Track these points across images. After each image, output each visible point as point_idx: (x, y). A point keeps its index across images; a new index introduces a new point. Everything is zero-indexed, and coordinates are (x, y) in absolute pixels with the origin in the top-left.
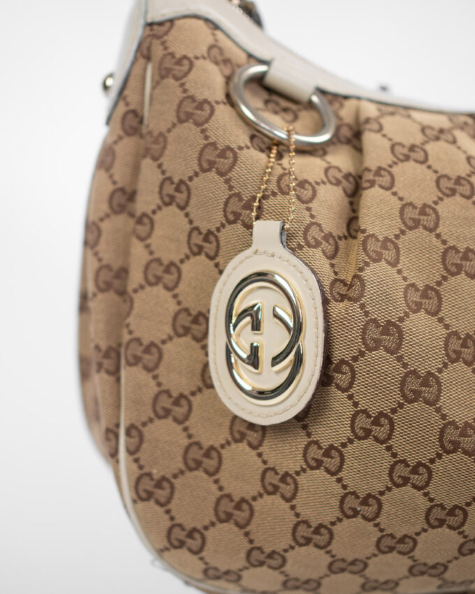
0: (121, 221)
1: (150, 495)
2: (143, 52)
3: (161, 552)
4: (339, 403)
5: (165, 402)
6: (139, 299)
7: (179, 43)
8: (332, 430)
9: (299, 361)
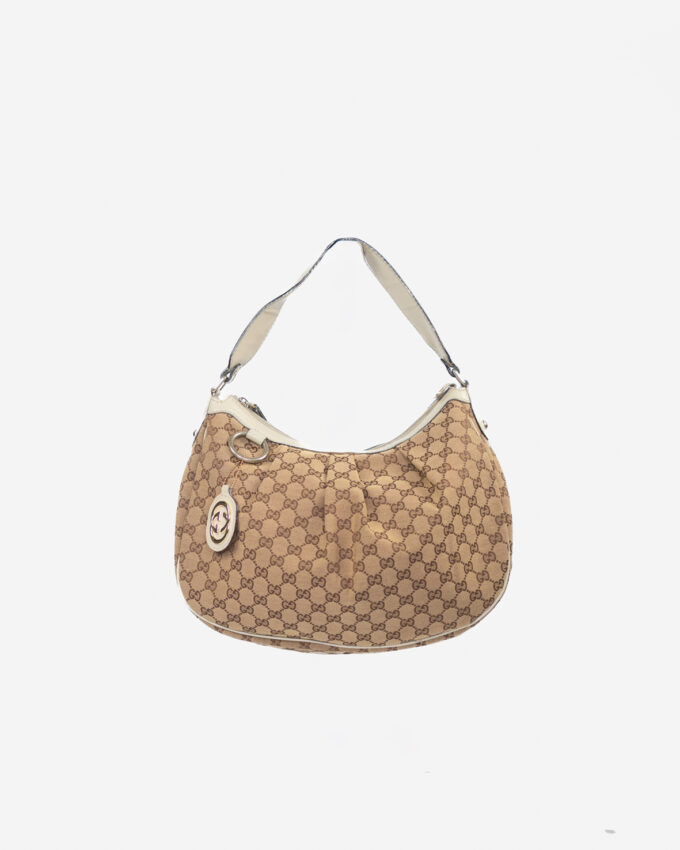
0: (191, 483)
1: (184, 578)
2: (204, 425)
3: (187, 600)
4: (240, 546)
5: (194, 546)
6: (191, 510)
7: (215, 423)
8: (239, 555)
9: (227, 532)
